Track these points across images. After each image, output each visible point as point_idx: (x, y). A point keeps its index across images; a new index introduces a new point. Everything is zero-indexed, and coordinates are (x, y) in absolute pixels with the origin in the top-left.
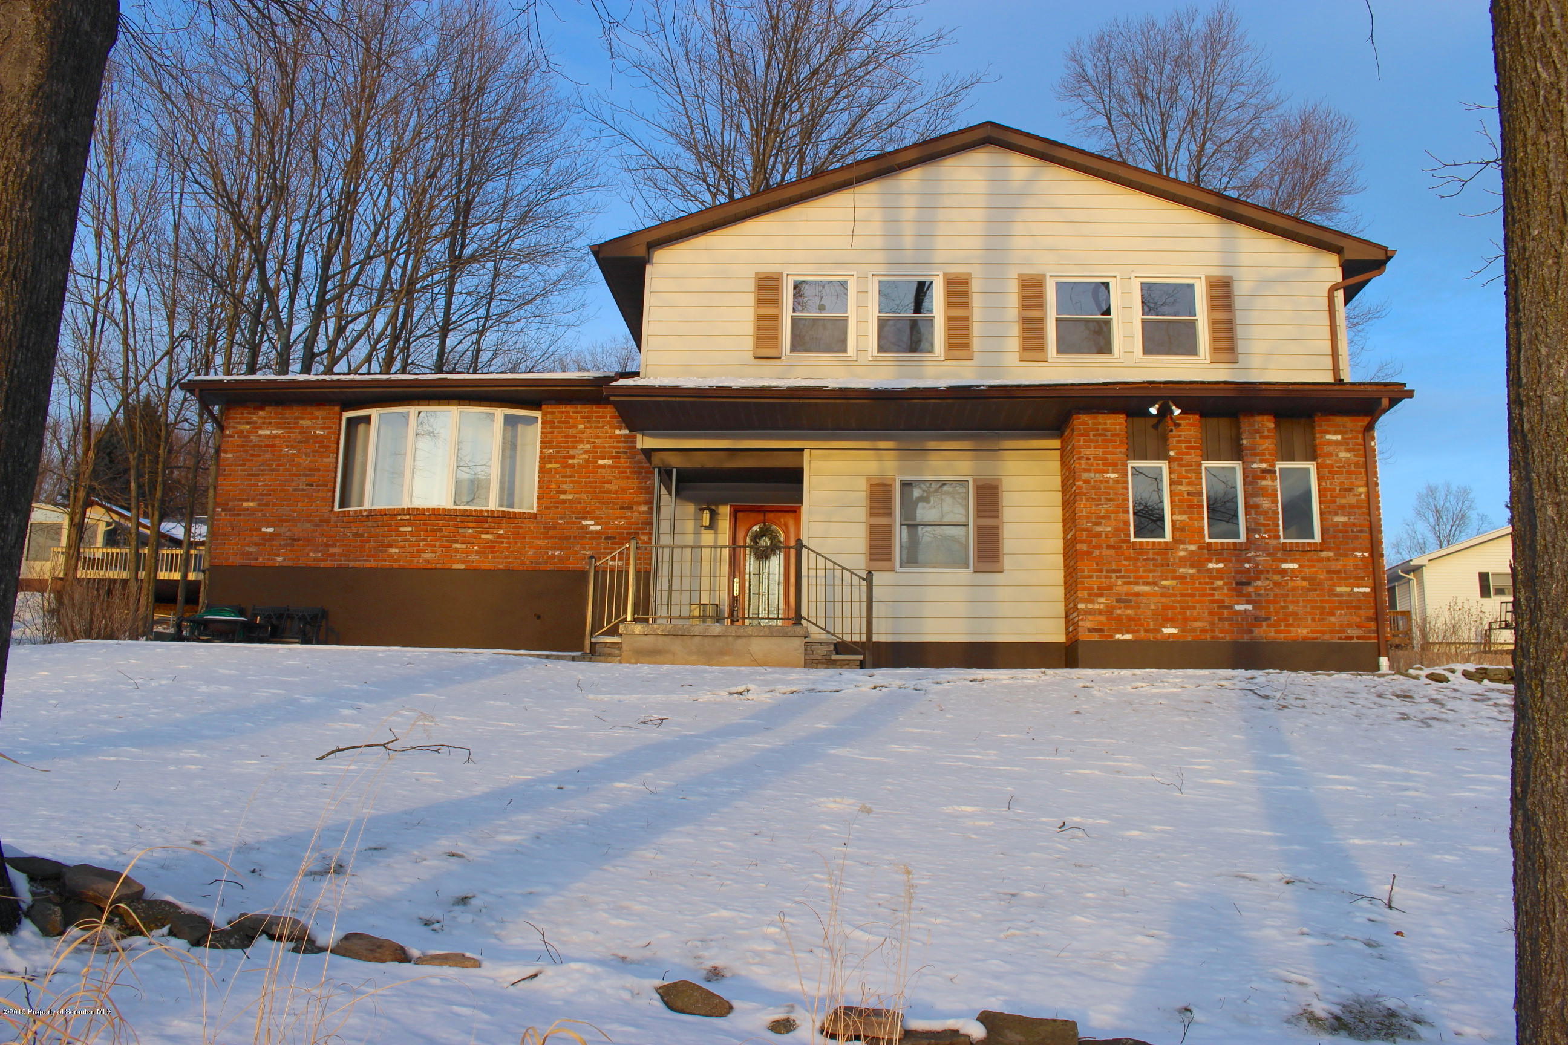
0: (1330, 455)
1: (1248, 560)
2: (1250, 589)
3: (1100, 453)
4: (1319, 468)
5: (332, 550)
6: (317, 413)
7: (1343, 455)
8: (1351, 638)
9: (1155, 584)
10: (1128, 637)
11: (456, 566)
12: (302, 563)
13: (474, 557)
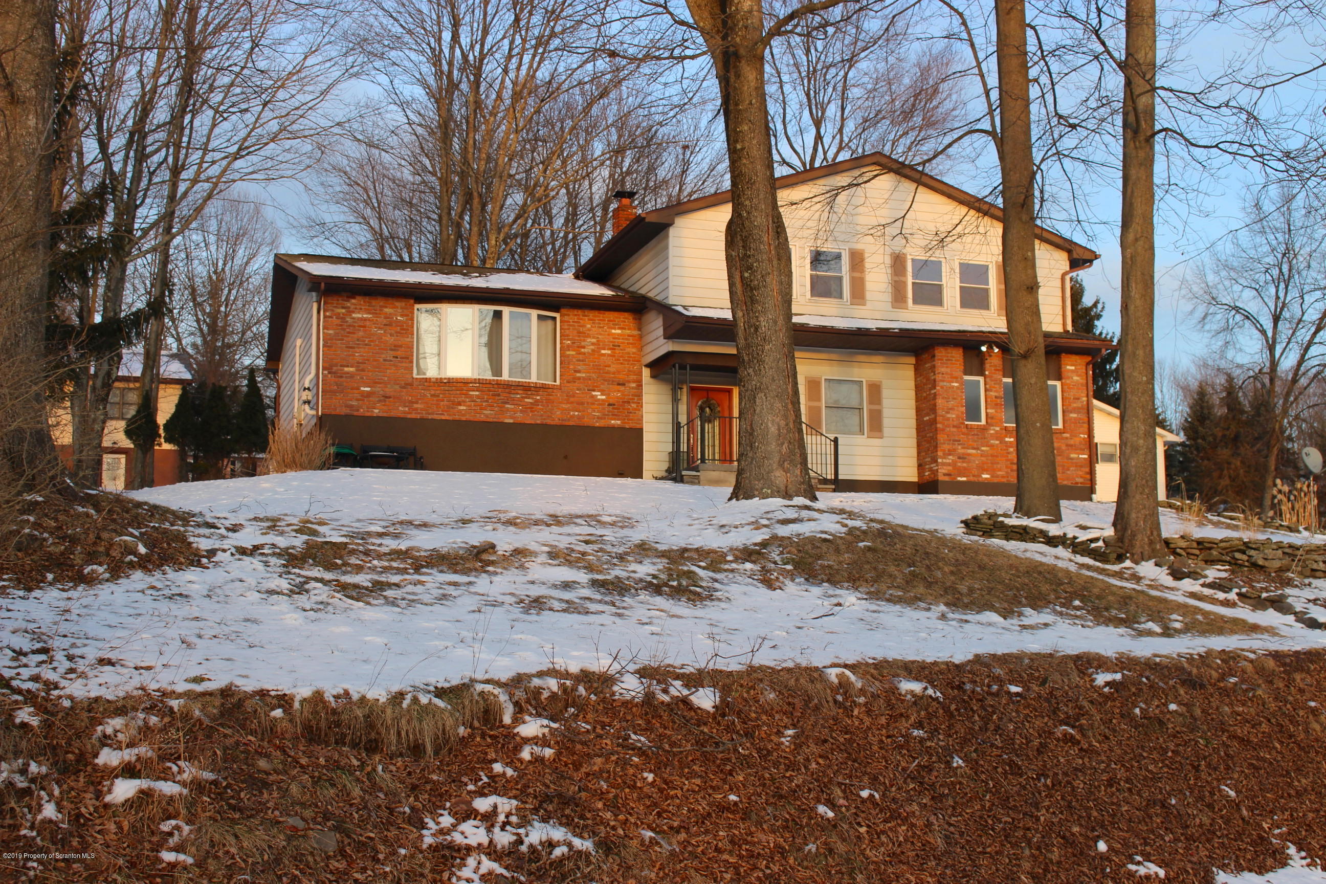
0: (1068, 378)
3: (948, 370)
4: (1062, 385)
5: (415, 406)
6: (398, 304)
7: (1076, 378)
8: (1077, 483)
9: (977, 449)
10: (964, 479)
11: (507, 421)
12: (393, 414)
13: (519, 414)
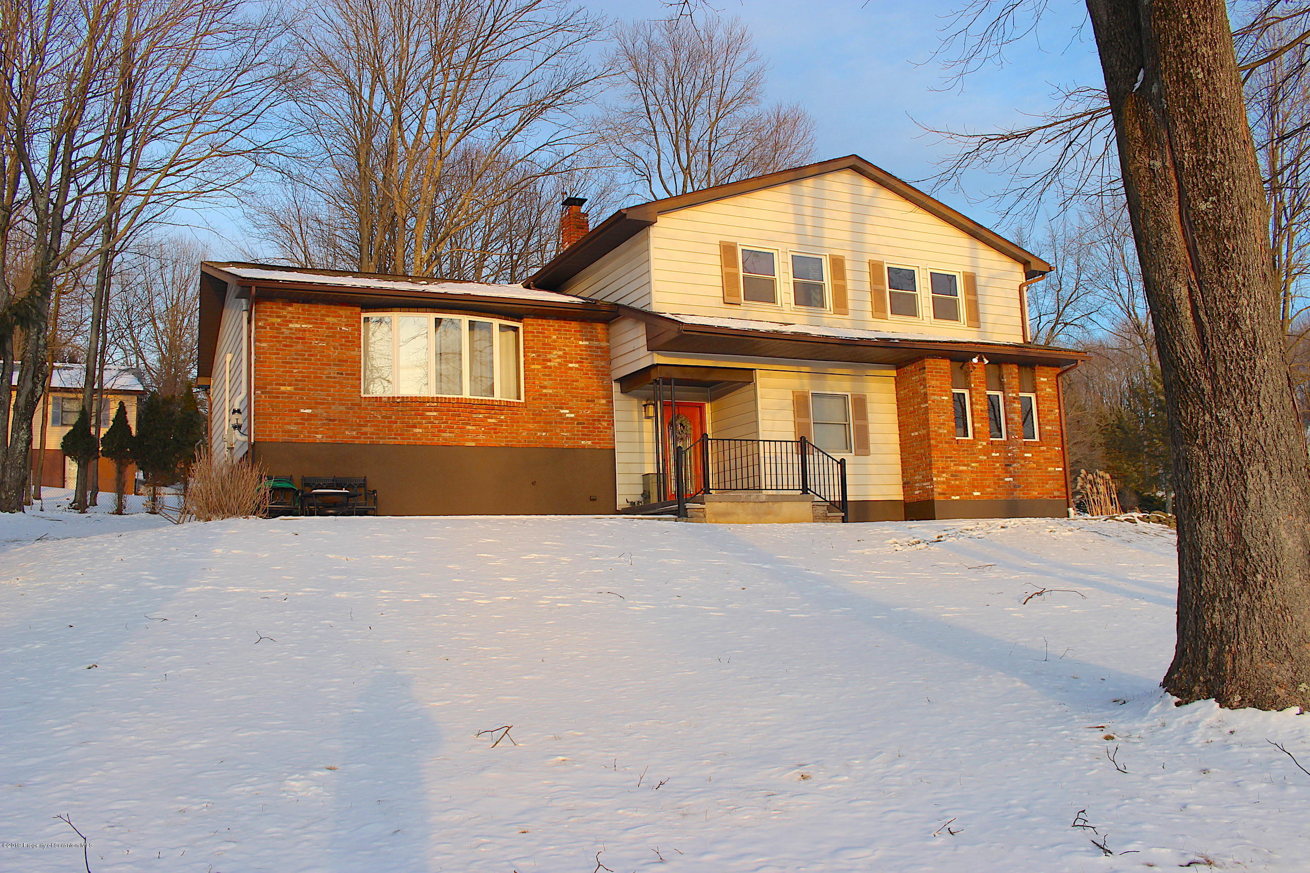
0: (1042, 390)
1: (1009, 451)
2: (1011, 469)
3: (938, 383)
4: (1037, 397)
5: (364, 429)
6: (342, 312)
7: (1048, 390)
8: (1055, 497)
9: (968, 465)
10: (958, 498)
12: (339, 440)
13: (481, 437)
